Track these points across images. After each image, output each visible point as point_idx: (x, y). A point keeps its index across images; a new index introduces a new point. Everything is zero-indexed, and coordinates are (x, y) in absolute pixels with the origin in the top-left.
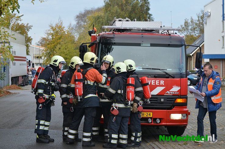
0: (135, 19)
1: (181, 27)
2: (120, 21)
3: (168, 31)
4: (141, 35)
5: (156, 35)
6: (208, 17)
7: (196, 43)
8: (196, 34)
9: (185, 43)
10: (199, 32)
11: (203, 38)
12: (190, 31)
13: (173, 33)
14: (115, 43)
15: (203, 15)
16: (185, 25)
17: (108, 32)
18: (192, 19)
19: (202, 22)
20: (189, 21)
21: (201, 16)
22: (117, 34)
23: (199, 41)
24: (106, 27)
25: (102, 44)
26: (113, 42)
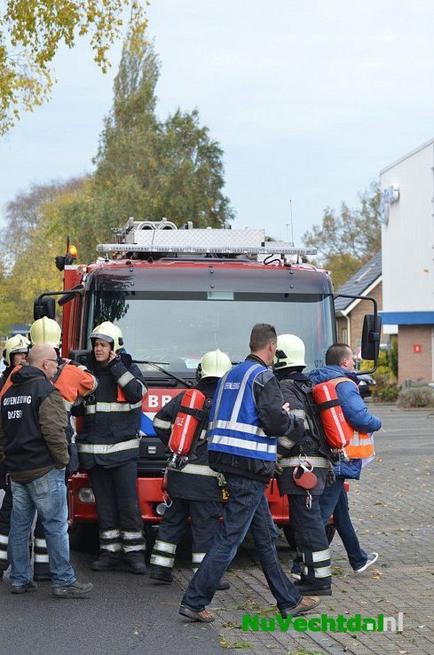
0: (190, 223)
1: (313, 233)
2: (147, 228)
3: (283, 255)
4: (207, 270)
5: (251, 267)
6: (392, 203)
7: (359, 280)
8: (358, 250)
9: (330, 290)
10: (364, 246)
11: (379, 265)
12: (340, 243)
13: (298, 263)
14: (133, 293)
15: (379, 195)
16: (326, 227)
17: (114, 262)
18: (344, 207)
19: (375, 218)
20: (337, 215)
21: (373, 200)
22: (140, 266)
23: (366, 273)
24: (109, 247)
25: (98, 294)
26: (130, 289)
